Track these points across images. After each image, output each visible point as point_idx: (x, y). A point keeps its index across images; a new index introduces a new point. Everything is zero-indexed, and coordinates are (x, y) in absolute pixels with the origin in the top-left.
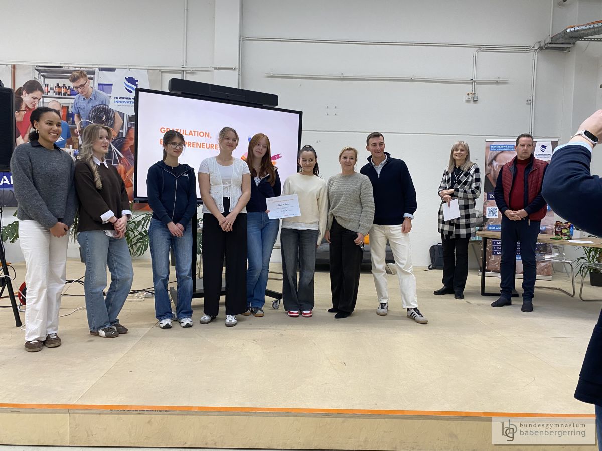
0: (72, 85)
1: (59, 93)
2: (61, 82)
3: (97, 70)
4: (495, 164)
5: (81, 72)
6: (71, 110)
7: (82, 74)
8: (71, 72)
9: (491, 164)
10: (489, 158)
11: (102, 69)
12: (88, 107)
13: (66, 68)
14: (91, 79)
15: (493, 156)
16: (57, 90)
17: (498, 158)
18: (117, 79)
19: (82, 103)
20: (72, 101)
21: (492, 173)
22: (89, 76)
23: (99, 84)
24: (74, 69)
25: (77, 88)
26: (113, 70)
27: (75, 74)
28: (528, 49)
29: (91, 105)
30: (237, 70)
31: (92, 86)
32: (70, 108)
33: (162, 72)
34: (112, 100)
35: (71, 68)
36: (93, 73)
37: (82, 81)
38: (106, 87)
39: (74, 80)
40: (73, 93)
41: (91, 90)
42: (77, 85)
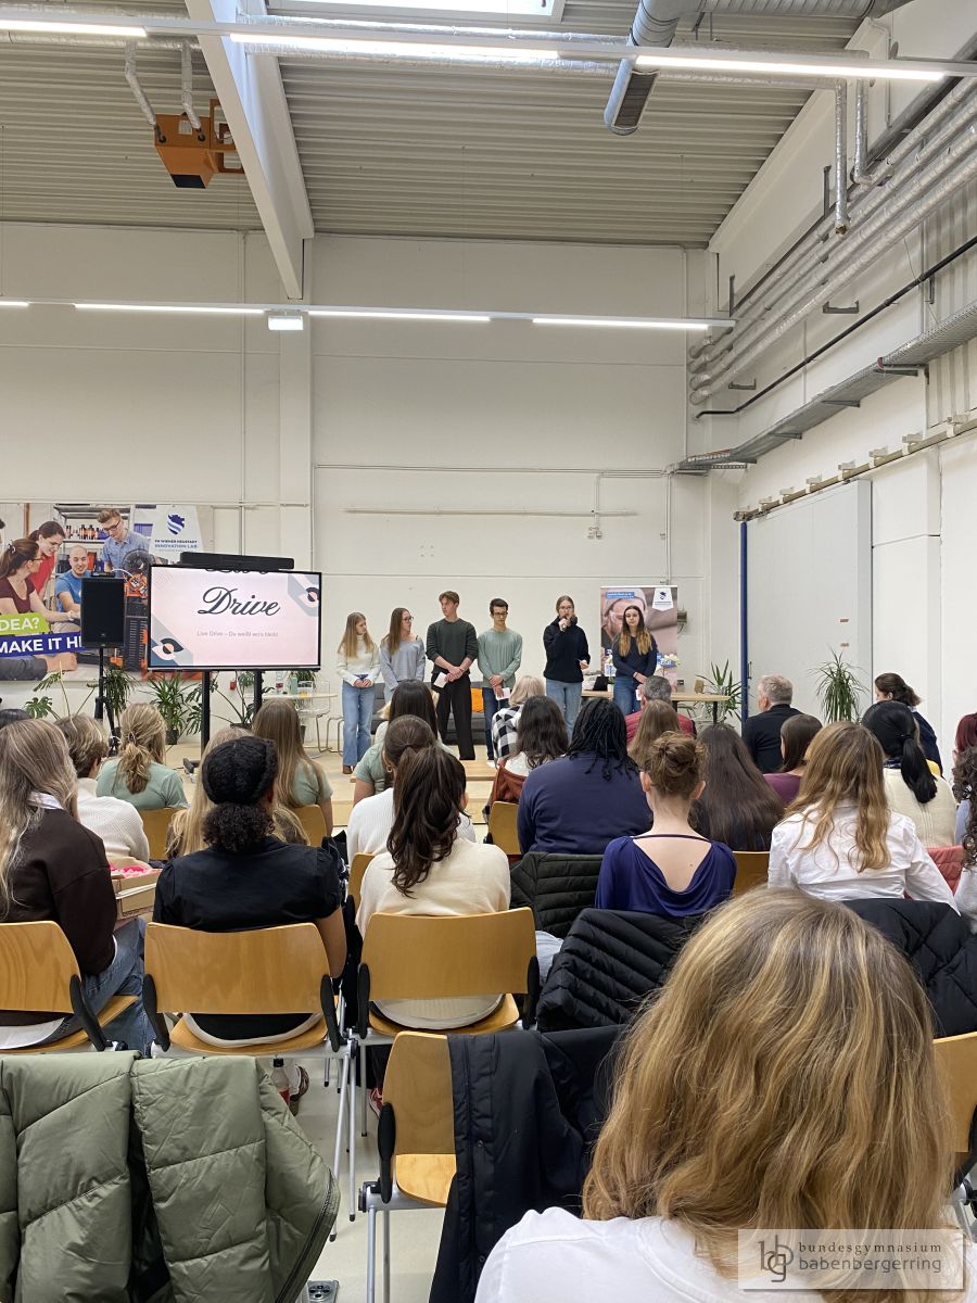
0: (101, 526)
1: (85, 537)
2: (87, 523)
3: (132, 508)
4: (612, 613)
5: (113, 510)
6: (99, 558)
7: (114, 513)
8: (100, 510)
9: (607, 614)
10: (606, 608)
11: (138, 507)
12: (120, 553)
13: (94, 506)
14: (125, 518)
15: (609, 605)
16: (82, 533)
17: (615, 608)
18: (159, 519)
19: (114, 549)
20: (101, 546)
21: (609, 624)
22: (122, 515)
23: (136, 525)
24: (104, 507)
25: (107, 529)
26: (154, 507)
27: (105, 512)
28: (658, 473)
29: (125, 550)
30: (309, 508)
31: (127, 527)
32: (98, 554)
33: (215, 508)
34: (152, 544)
35: (100, 506)
36: (128, 511)
37: (113, 521)
38: (144, 528)
39: (103, 520)
40: (102, 537)
41: (125, 532)
42: (108, 526)
